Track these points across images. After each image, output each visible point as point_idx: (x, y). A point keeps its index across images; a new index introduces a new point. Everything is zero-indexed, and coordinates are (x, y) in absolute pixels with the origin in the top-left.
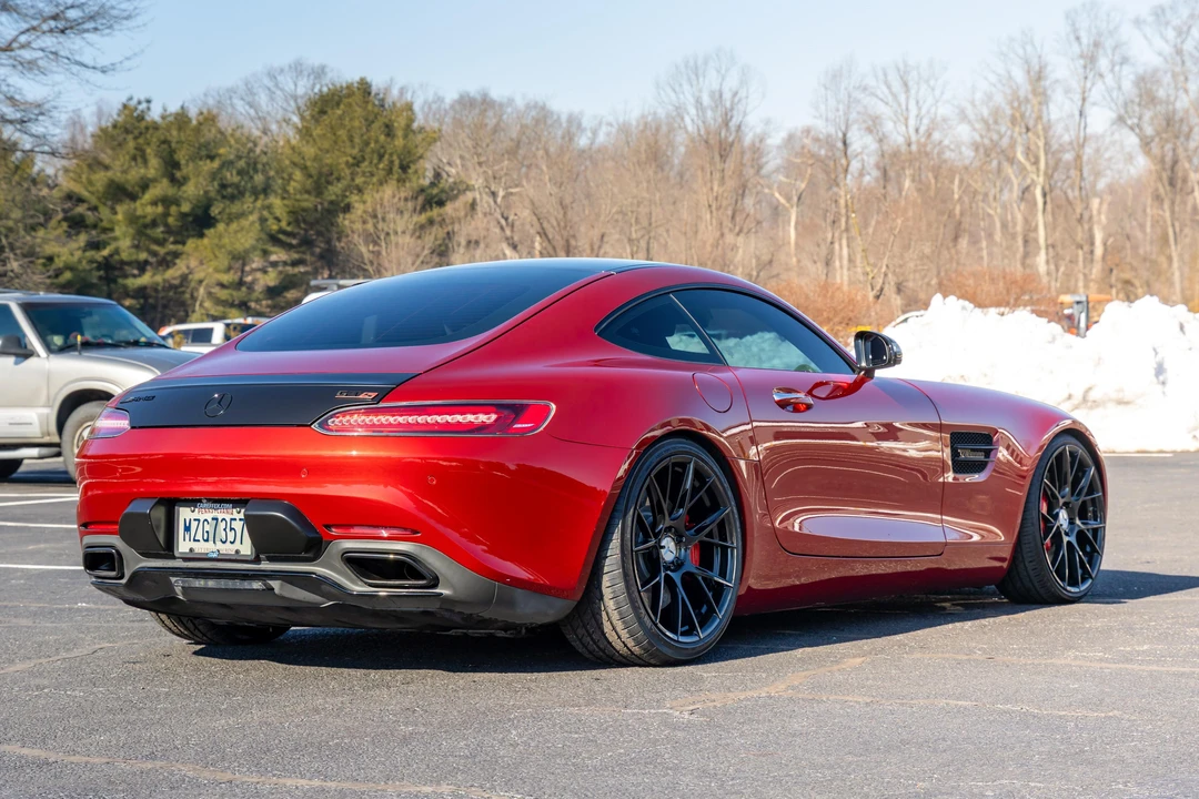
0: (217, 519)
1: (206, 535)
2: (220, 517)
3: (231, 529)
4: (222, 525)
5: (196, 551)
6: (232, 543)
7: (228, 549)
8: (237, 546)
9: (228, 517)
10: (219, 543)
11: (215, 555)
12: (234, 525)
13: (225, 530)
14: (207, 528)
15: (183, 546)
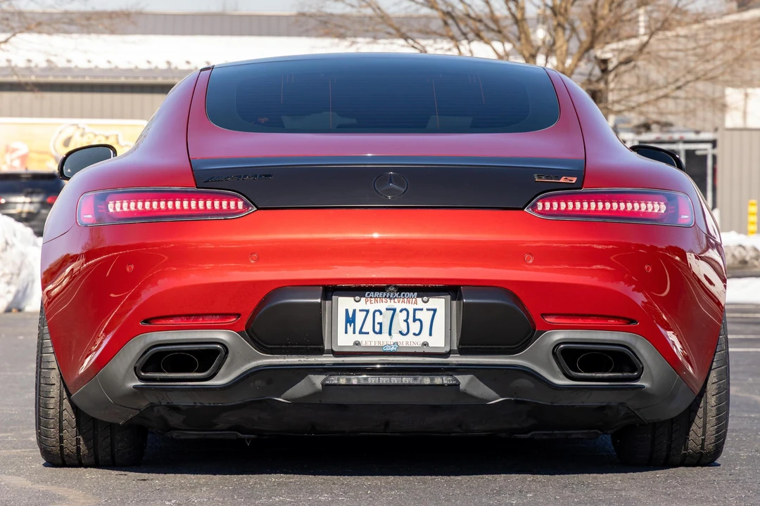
0: (394, 310)
1: (377, 326)
2: (399, 306)
3: (416, 320)
4: (402, 316)
5: (363, 344)
6: (416, 334)
7: (412, 341)
8: (424, 337)
9: (411, 307)
10: (395, 335)
11: (393, 349)
12: (419, 315)
13: (406, 321)
14: (379, 318)
15: (344, 340)
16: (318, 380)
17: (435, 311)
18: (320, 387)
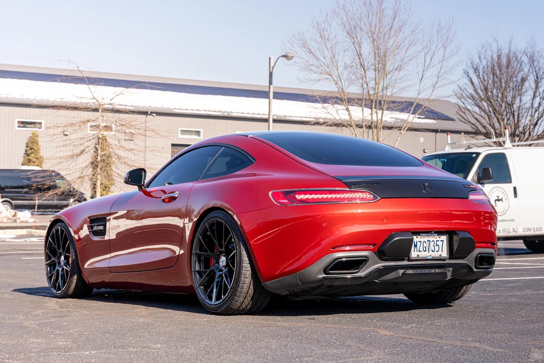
0: (430, 241)
1: (424, 248)
2: (431, 239)
3: (437, 245)
4: (432, 244)
5: (420, 256)
6: (437, 251)
7: (436, 255)
8: (440, 253)
9: (435, 240)
10: (431, 252)
11: (429, 258)
12: (438, 243)
13: (434, 246)
14: (425, 245)
15: (414, 254)
16: (401, 272)
17: (443, 241)
18: (401, 275)
